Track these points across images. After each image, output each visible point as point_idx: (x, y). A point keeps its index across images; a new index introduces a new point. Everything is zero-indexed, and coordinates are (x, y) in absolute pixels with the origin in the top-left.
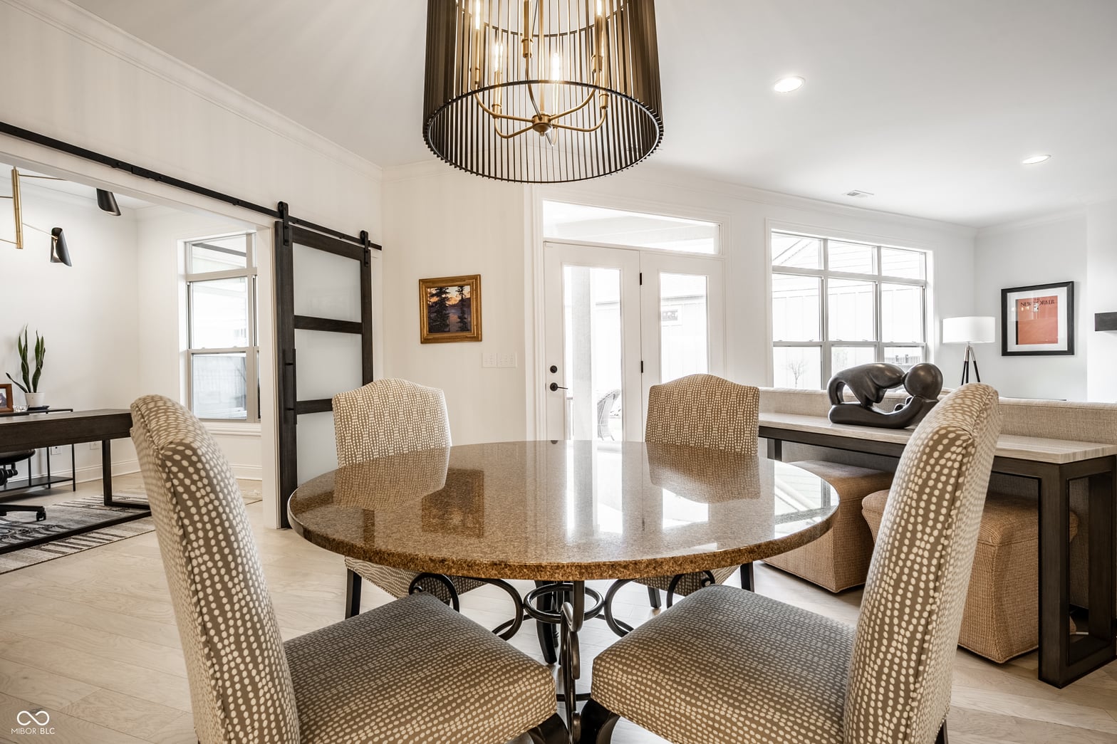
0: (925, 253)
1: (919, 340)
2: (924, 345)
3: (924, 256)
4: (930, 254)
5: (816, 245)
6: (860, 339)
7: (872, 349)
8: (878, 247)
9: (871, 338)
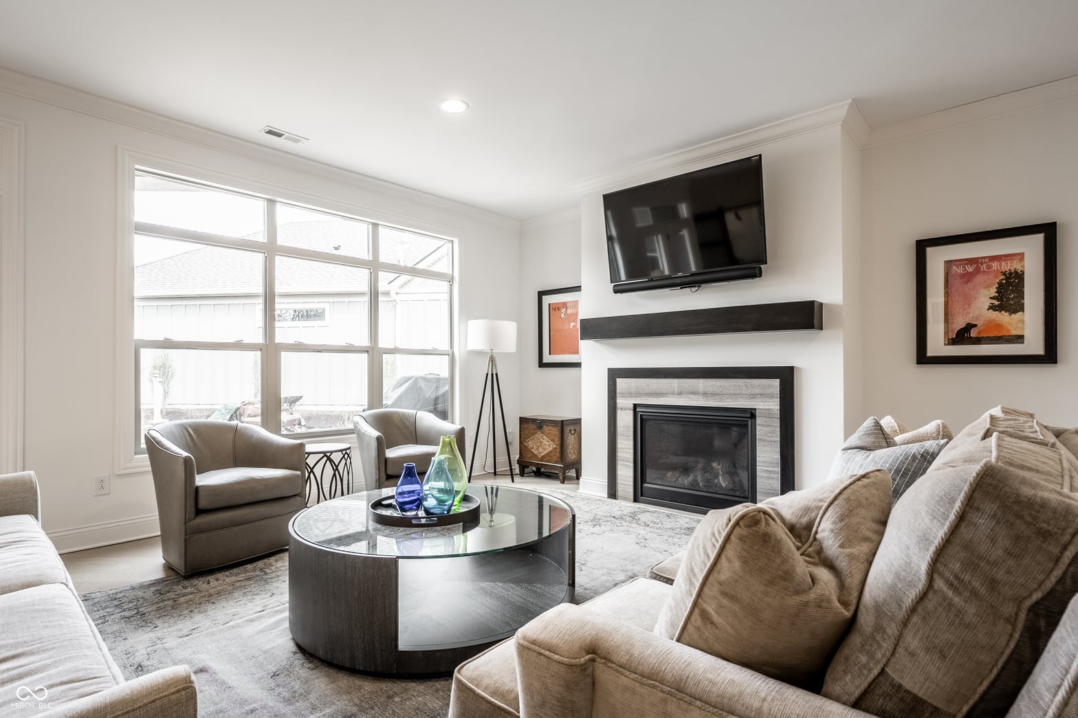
0: (452, 241)
1: (445, 346)
2: (450, 353)
3: (450, 244)
4: (456, 241)
5: (260, 206)
6: (341, 342)
7: (365, 356)
8: (373, 224)
9: (364, 342)
